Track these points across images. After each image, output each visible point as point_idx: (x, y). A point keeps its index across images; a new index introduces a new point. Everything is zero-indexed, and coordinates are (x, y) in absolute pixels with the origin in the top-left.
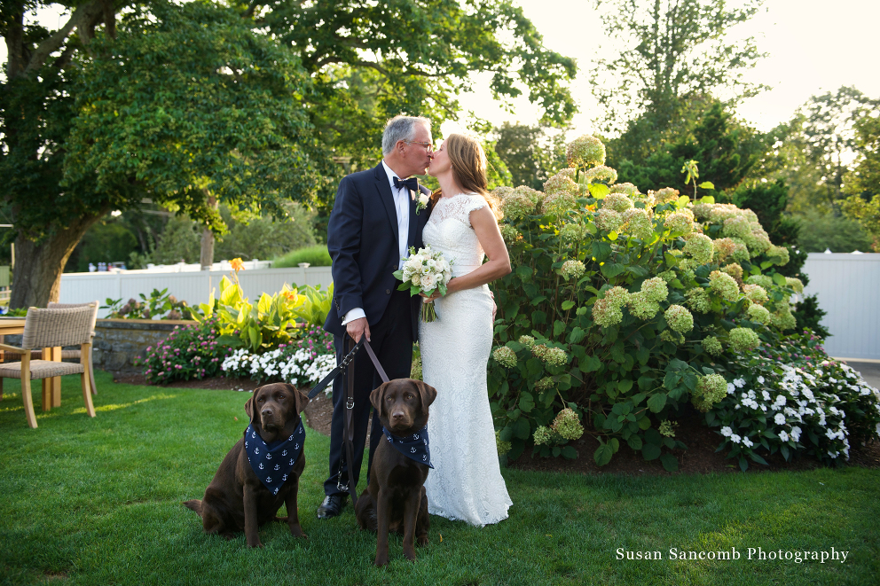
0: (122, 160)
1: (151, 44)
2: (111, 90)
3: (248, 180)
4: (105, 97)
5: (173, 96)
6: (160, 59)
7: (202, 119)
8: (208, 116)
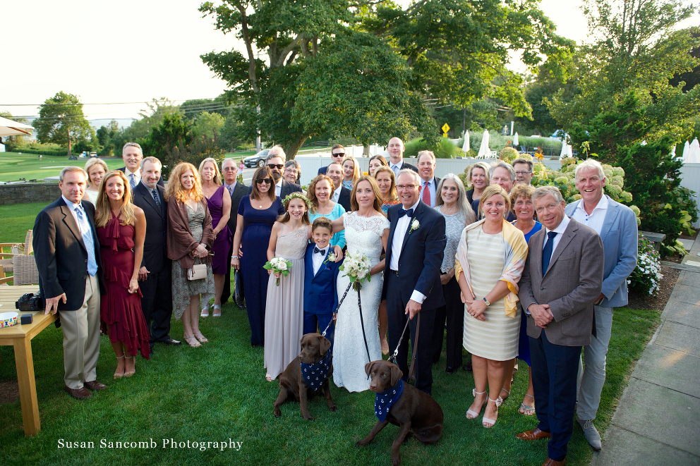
0: (316, 120)
1: (332, 60)
2: (313, 84)
3: (374, 129)
4: (310, 88)
5: (341, 86)
6: (335, 67)
7: (354, 98)
8: (357, 96)
